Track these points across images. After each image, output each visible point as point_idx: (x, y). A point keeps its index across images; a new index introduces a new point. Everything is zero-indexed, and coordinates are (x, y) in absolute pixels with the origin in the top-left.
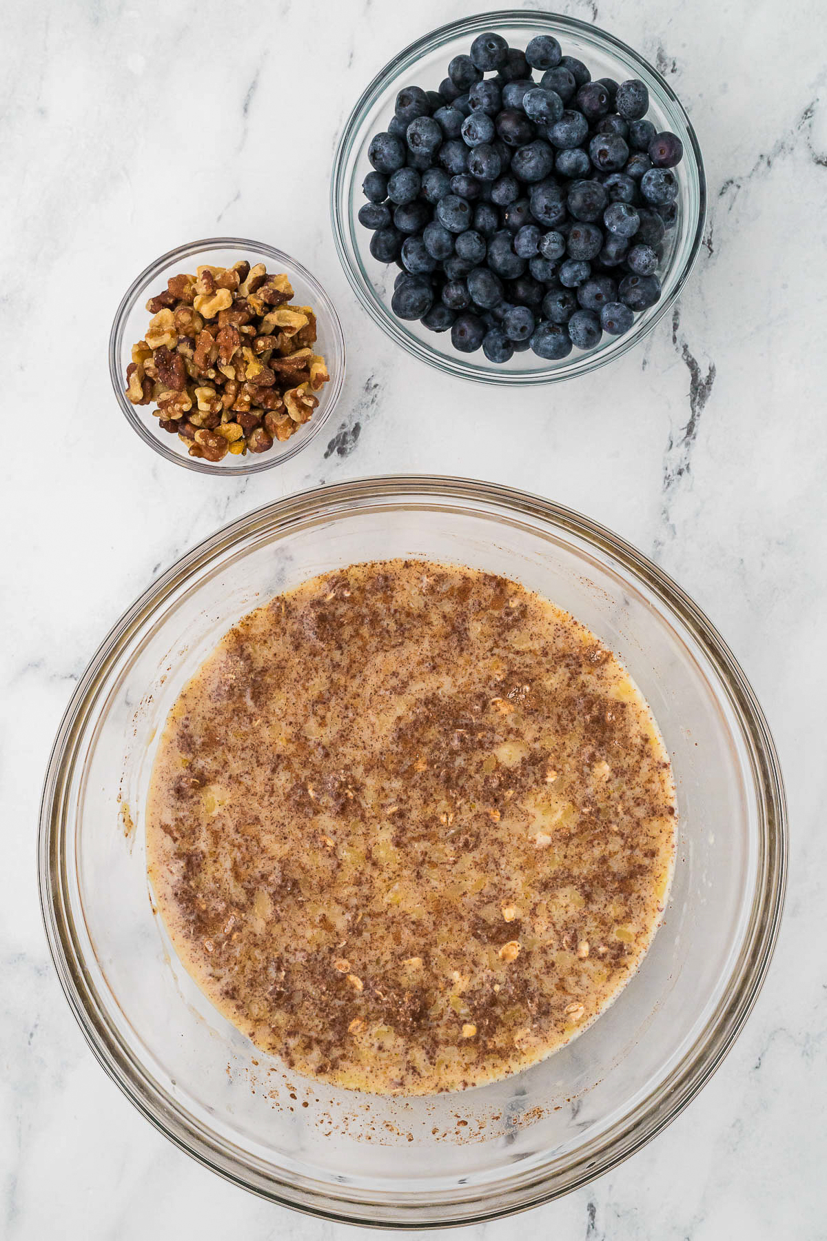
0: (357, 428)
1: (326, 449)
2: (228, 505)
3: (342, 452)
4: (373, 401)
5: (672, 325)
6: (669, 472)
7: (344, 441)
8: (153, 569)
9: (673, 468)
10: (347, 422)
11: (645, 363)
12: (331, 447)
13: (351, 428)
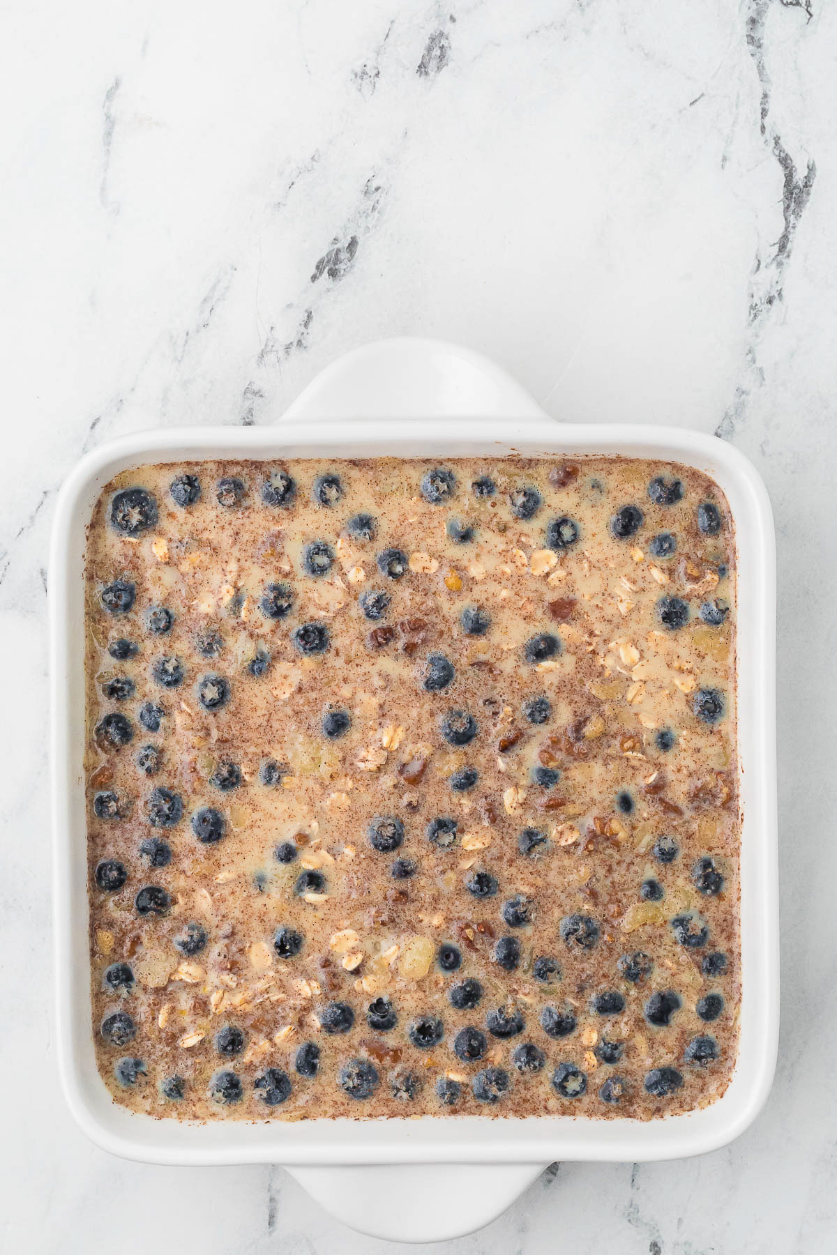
0: (353, 244)
1: (313, 271)
2: (186, 342)
3: (333, 273)
4: (374, 209)
5: (760, 111)
6: (756, 300)
7: (337, 261)
8: (91, 424)
9: (761, 295)
10: (341, 236)
11: (724, 159)
12: (319, 267)
13: (344, 243)
